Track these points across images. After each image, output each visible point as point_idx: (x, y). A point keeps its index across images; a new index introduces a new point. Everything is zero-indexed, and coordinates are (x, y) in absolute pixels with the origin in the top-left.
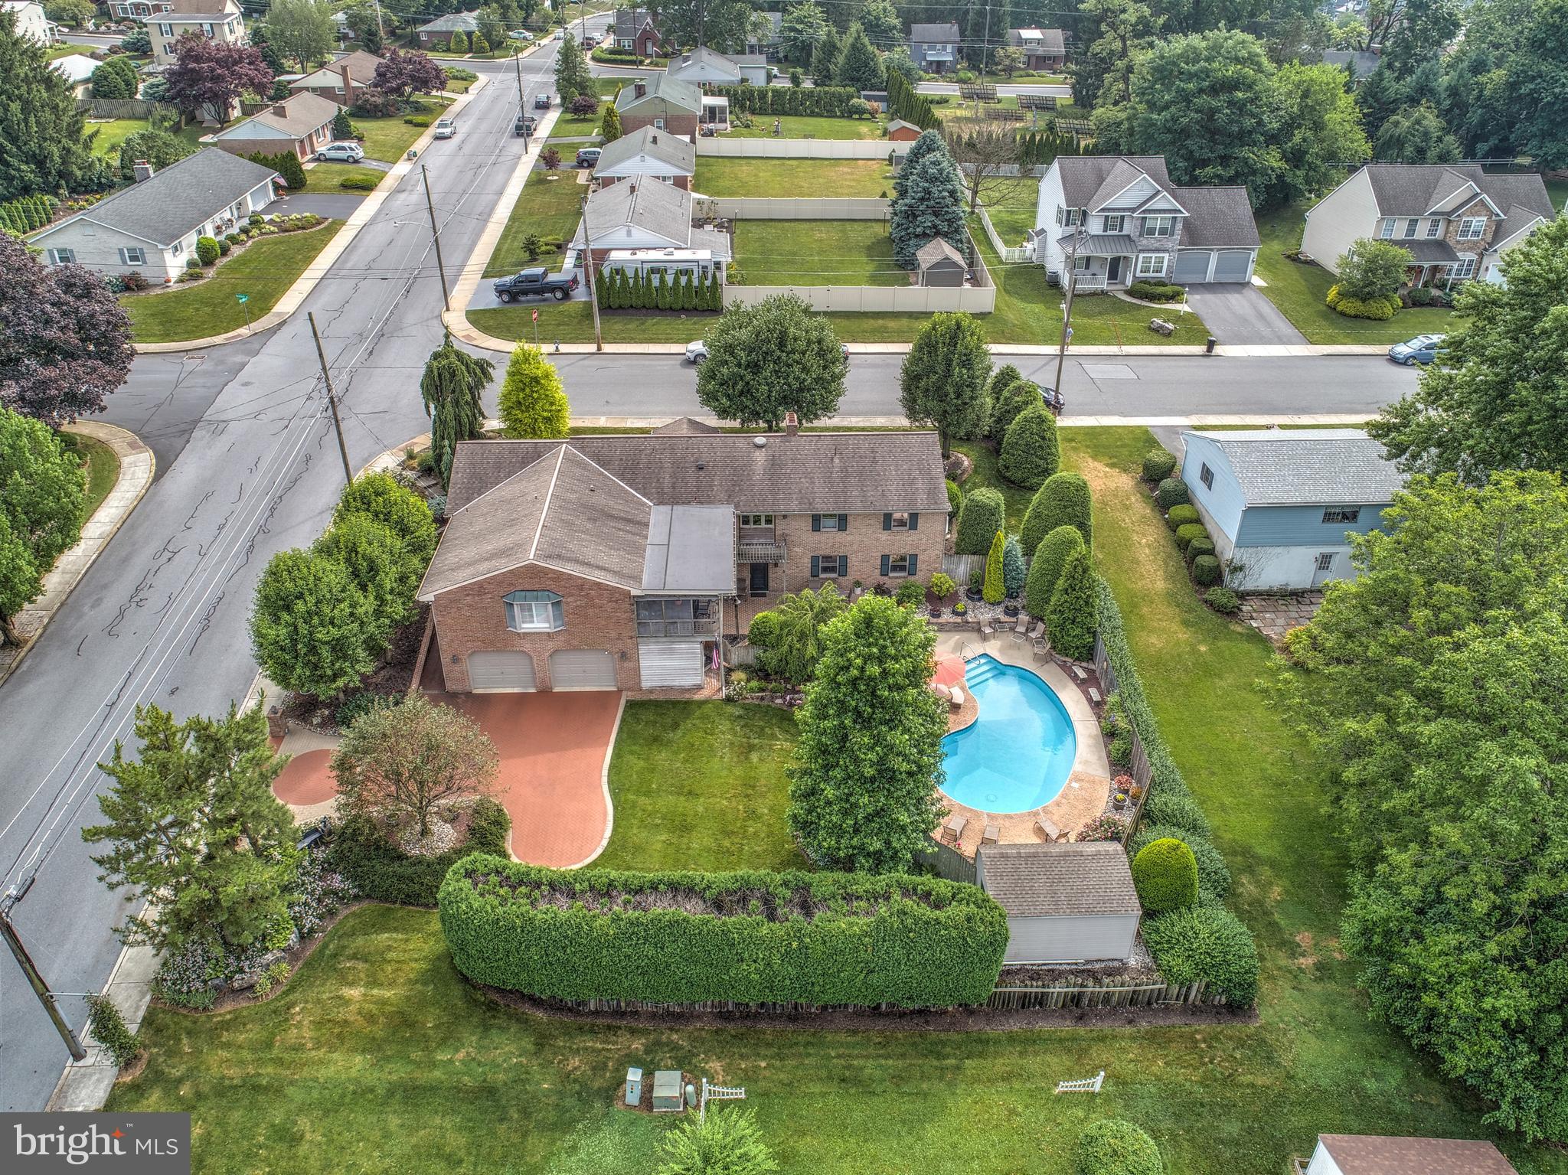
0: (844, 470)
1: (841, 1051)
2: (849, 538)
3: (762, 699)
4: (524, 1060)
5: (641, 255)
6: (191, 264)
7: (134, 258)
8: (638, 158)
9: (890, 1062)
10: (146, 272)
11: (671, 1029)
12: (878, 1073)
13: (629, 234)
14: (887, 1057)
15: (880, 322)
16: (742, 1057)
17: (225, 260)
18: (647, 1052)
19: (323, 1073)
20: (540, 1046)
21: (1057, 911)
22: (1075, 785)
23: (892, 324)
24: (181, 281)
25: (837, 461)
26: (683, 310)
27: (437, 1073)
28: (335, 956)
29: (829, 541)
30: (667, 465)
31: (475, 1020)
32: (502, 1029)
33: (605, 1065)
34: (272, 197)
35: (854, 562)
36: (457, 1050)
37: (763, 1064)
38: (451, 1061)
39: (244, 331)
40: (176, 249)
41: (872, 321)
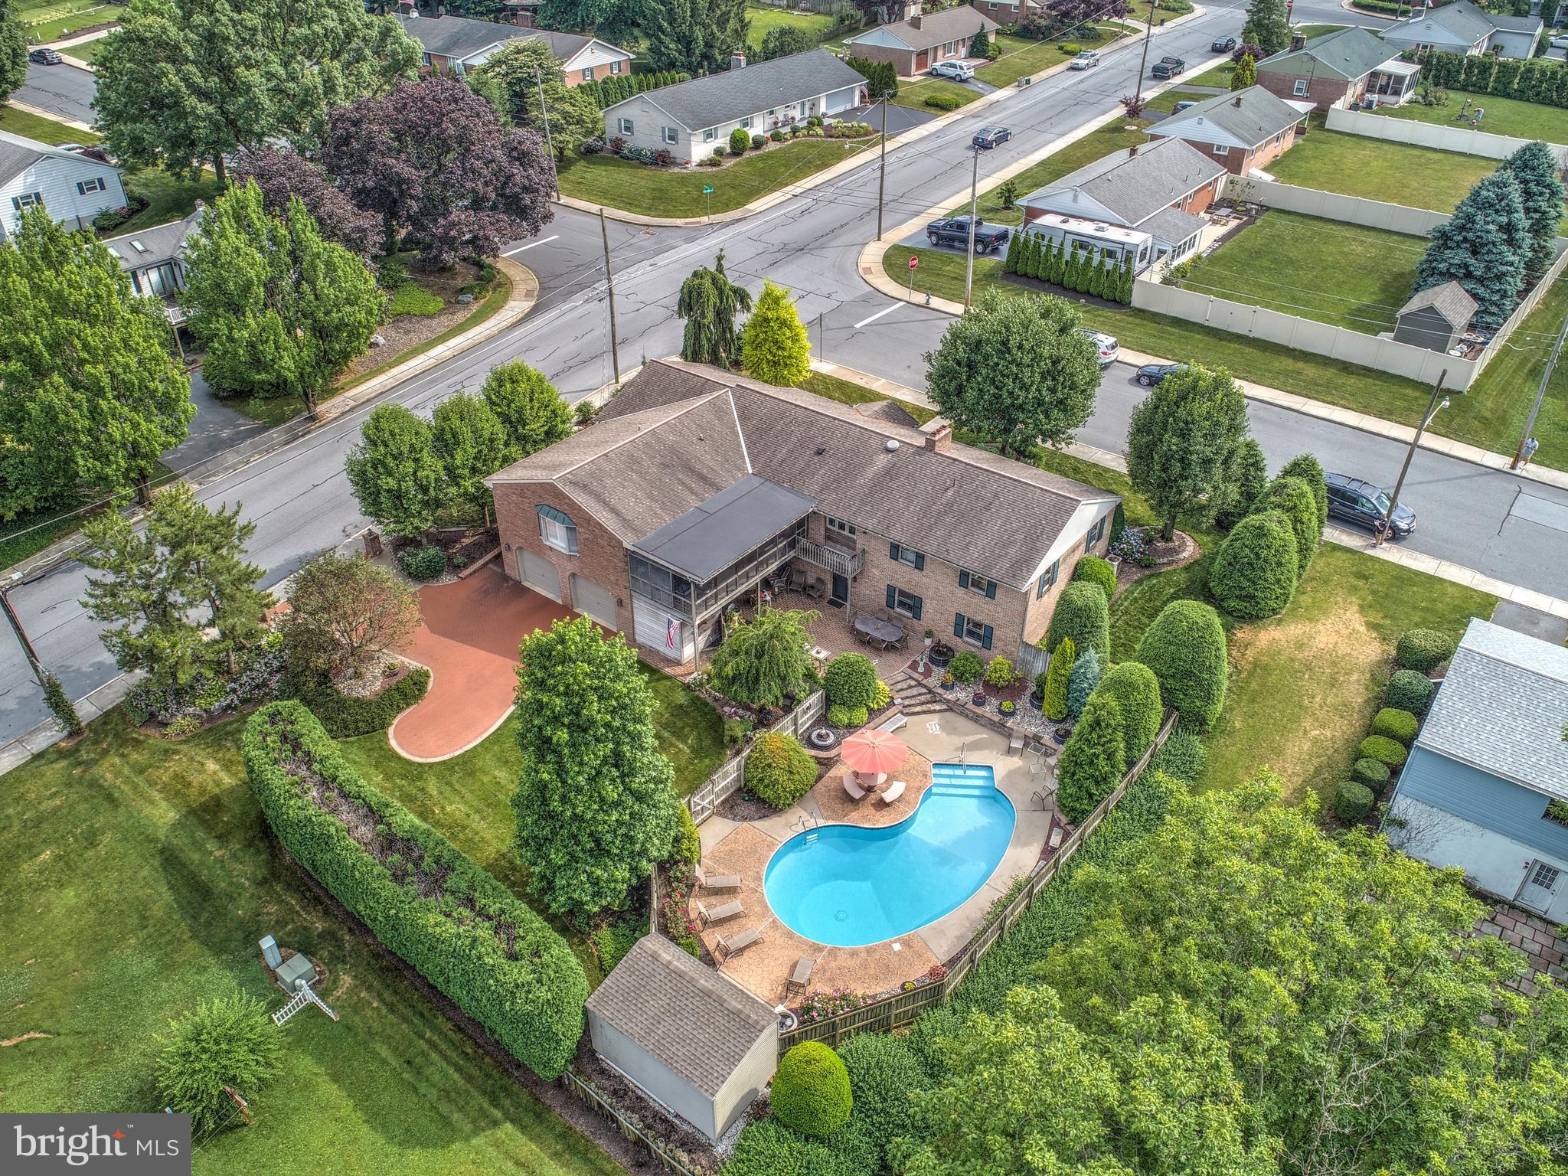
0: (949, 505)
1: (435, 1038)
2: (925, 580)
3: (716, 700)
4: (247, 883)
5: (1073, 225)
6: (719, 152)
7: (671, 138)
8: (1196, 119)
9: (456, 1076)
10: (675, 151)
11: (350, 930)
12: (437, 1078)
13: (1075, 199)
14: (459, 1069)
15: (1300, 365)
16: (369, 988)
17: (754, 153)
18: (319, 936)
19: (148, 810)
20: (262, 883)
21: (642, 1038)
22: (897, 947)
23: (1310, 371)
24: (700, 165)
25: (950, 493)
26: (1087, 294)
27: (196, 856)
28: (228, 733)
29: (903, 576)
30: (794, 439)
31: (251, 833)
32: (258, 852)
33: (287, 924)
34: (857, 103)
35: (929, 608)
36: (220, 848)
37: (375, 1005)
38: (211, 853)
39: (705, 219)
40: (710, 136)
41: (1290, 361)
